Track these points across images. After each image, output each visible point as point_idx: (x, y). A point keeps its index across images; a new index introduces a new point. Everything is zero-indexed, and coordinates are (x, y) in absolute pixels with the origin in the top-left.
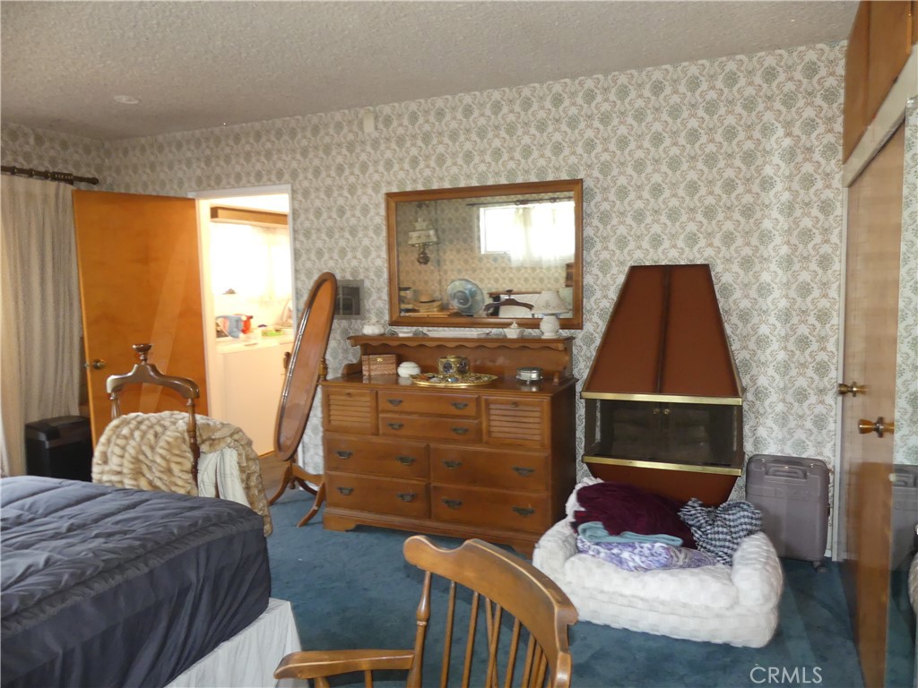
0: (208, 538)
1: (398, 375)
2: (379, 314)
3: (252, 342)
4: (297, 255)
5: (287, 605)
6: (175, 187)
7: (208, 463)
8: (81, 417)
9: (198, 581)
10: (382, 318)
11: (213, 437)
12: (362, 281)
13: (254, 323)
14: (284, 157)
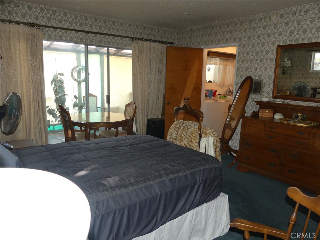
0: (204, 167)
1: (273, 118)
2: (268, 93)
3: (216, 100)
4: (238, 69)
5: (226, 197)
6: (197, 45)
7: (204, 140)
8: (161, 119)
9: (200, 181)
10: (269, 95)
11: (206, 132)
12: (263, 80)
13: (217, 93)
14: (237, 32)
